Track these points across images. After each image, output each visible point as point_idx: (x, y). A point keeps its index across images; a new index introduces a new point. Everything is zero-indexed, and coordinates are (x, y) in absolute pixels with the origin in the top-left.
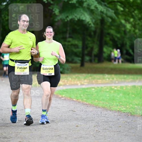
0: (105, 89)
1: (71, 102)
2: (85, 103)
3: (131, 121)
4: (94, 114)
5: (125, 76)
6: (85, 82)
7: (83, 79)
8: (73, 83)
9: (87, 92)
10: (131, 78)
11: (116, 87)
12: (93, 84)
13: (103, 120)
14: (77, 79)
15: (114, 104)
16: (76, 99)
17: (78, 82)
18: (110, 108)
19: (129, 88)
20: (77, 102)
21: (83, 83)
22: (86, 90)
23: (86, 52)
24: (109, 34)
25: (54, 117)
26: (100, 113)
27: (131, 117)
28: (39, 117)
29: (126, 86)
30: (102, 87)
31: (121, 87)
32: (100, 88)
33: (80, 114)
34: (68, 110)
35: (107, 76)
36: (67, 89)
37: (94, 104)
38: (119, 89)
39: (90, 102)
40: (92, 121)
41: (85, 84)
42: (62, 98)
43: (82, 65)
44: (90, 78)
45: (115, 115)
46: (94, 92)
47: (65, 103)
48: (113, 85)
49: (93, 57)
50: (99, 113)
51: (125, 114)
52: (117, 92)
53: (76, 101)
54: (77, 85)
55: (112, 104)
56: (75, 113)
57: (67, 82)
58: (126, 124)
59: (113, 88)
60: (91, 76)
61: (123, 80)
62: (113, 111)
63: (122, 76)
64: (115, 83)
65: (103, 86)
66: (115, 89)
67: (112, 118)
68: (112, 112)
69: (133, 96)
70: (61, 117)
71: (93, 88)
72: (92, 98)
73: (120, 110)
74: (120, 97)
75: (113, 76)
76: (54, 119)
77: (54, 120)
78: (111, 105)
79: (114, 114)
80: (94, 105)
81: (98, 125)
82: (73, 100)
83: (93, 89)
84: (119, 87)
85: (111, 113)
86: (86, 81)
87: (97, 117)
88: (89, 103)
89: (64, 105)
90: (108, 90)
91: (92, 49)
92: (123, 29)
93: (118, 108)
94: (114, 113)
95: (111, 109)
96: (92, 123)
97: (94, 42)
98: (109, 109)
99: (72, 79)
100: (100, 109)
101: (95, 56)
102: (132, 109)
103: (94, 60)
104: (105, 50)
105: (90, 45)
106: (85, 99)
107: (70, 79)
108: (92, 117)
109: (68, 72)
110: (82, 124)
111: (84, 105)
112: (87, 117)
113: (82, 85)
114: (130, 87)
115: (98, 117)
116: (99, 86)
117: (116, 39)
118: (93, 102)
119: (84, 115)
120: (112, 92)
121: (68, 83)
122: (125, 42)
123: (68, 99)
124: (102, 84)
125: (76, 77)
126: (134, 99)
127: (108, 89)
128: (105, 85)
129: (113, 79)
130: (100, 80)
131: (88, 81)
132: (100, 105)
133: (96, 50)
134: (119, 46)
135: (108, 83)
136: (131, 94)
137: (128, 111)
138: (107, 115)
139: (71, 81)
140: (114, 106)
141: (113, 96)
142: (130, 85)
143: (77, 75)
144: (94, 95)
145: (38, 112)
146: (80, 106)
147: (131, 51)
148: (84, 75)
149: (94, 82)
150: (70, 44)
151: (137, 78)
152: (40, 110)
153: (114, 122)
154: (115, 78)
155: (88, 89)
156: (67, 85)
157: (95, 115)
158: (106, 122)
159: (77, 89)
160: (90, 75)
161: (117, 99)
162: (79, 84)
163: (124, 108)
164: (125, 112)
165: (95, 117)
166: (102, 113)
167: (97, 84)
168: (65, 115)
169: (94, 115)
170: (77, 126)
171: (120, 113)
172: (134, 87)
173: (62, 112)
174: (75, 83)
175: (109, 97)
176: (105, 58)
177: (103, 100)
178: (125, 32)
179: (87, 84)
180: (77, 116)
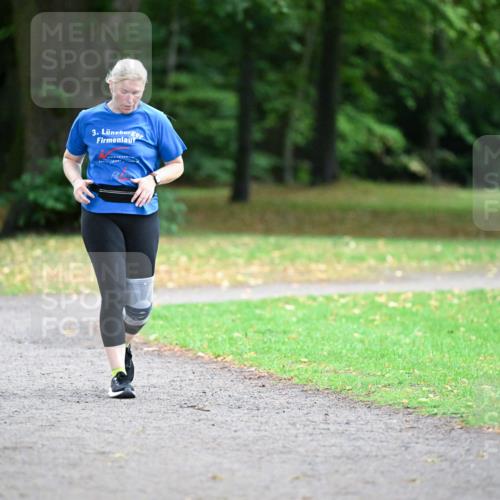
0: (344, 306)
1: (189, 368)
2: (253, 369)
3: (463, 453)
4: (295, 420)
5: (438, 247)
6: (252, 275)
7: (241, 261)
8: (193, 278)
9: (260, 318)
10: (466, 257)
11: (395, 297)
12: (286, 281)
13: (337, 451)
14: (213, 261)
15: (387, 375)
16: (209, 351)
17: (220, 275)
18: (368, 395)
19: (456, 301)
20: (214, 366)
21: (240, 278)
22: (258, 312)
23: (257, 135)
24: (362, 51)
25: (107, 435)
26: (319, 418)
27: (466, 435)
28: (37, 434)
29: (442, 292)
30: (329, 299)
31: (421, 299)
32: (321, 299)
33: (228, 419)
34: (175, 401)
35: (352, 246)
36: (167, 307)
37: (292, 374)
38: (409, 305)
39: (275, 369)
40: (281, 453)
41: (252, 282)
42: (146, 349)
43: (239, 194)
44: (276, 254)
45: (389, 428)
46: (294, 319)
47: (157, 372)
48: (383, 287)
49: (288, 160)
50: (316, 419)
51: (435, 420)
52: (398, 319)
53: (211, 362)
54: (216, 285)
55: (379, 374)
56: (203, 415)
57: (169, 272)
58: (442, 470)
59: (382, 300)
60: (279, 247)
61: (426, 263)
62: (379, 408)
63: (423, 247)
64: (391, 279)
65: (333, 291)
66: (392, 304)
67: (374, 440)
68: (377, 411)
69: (474, 338)
70: (143, 436)
71: (288, 301)
72: (283, 348)
73: (414, 403)
74: (414, 342)
75: (381, 245)
76: (109, 443)
77: (107, 449)
78: (371, 379)
79: (386, 423)
80: (295, 380)
81: (309, 473)
82: (198, 357)
83: (290, 307)
84: (410, 295)
85: (370, 416)
86: (255, 269)
87: (309, 438)
88: (272, 371)
89: (154, 381)
90: (357, 311)
91: (285, 119)
92: (428, 30)
93: (401, 395)
94: (386, 418)
95: (372, 398)
96: (284, 462)
97: (292, 88)
98: (361, 398)
99: (190, 258)
100: (320, 400)
101: (300, 153)
102: (468, 397)
103: (296, 171)
104: (343, 124)
105: (278, 104)
106: (252, 354)
107: (184, 259)
108: (285, 436)
109: (174, 227)
110: (236, 466)
111: (248, 382)
112: (264, 433)
113: (237, 285)
114: (459, 298)
115: (311, 435)
116: (315, 291)
117: (397, 76)
118: (287, 368)
119: (248, 427)
120: (378, 317)
121: (175, 276)
122: (436, 88)
123: (174, 354)
124: (328, 281)
125: (212, 252)
126: (479, 355)
127: (355, 305)
128: (343, 290)
129: (383, 259)
130: (322, 267)
131: (267, 269)
132: (323, 381)
133: (301, 128)
134: (411, 103)
135: (356, 280)
136: (462, 329)
137: (452, 410)
138: (353, 424)
139: (187, 270)
140: (385, 386)
141: (383, 339)
142: (460, 287)
143: (214, 241)
144: (294, 336)
145: (34, 411)
146: (229, 383)
147: (463, 129)
148: (248, 241)
149: (291, 271)
150: (181, 97)
151: (493, 257)
152: (43, 402)
153: (386, 461)
154: (388, 253)
155: (263, 304)
156: (170, 285)
157: (298, 426)
158: (348, 458)
159: (213, 305)
160: (272, 240)
161: (400, 351)
162: (226, 284)
163: (431, 395)
164: (436, 414)
165: (296, 436)
166: (332, 417)
167: (310, 282)
168: (159, 428)
169: (294, 424)
170: (214, 478)
171: (413, 417)
172: (480, 295)
173: (144, 414)
174: (208, 276)
175: (362, 341)
176: (343, 164)
177: (336, 356)
178: (437, 42)
179: (260, 281)
180: (214, 432)
